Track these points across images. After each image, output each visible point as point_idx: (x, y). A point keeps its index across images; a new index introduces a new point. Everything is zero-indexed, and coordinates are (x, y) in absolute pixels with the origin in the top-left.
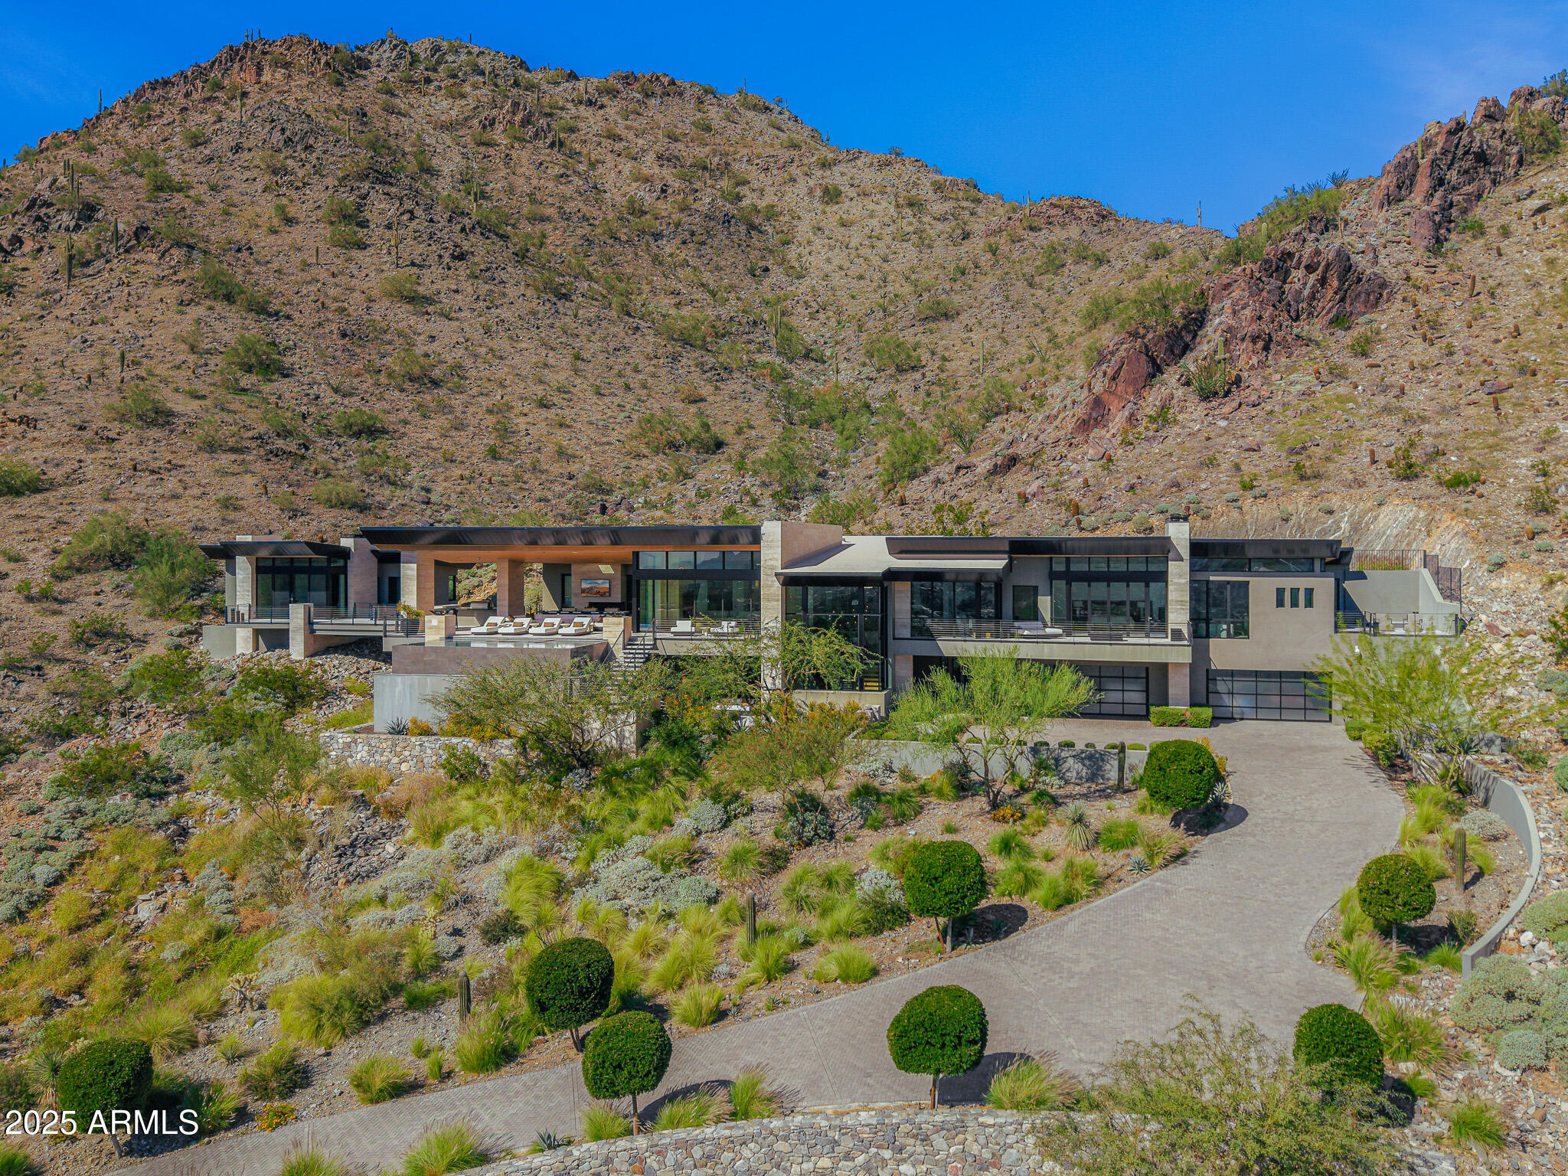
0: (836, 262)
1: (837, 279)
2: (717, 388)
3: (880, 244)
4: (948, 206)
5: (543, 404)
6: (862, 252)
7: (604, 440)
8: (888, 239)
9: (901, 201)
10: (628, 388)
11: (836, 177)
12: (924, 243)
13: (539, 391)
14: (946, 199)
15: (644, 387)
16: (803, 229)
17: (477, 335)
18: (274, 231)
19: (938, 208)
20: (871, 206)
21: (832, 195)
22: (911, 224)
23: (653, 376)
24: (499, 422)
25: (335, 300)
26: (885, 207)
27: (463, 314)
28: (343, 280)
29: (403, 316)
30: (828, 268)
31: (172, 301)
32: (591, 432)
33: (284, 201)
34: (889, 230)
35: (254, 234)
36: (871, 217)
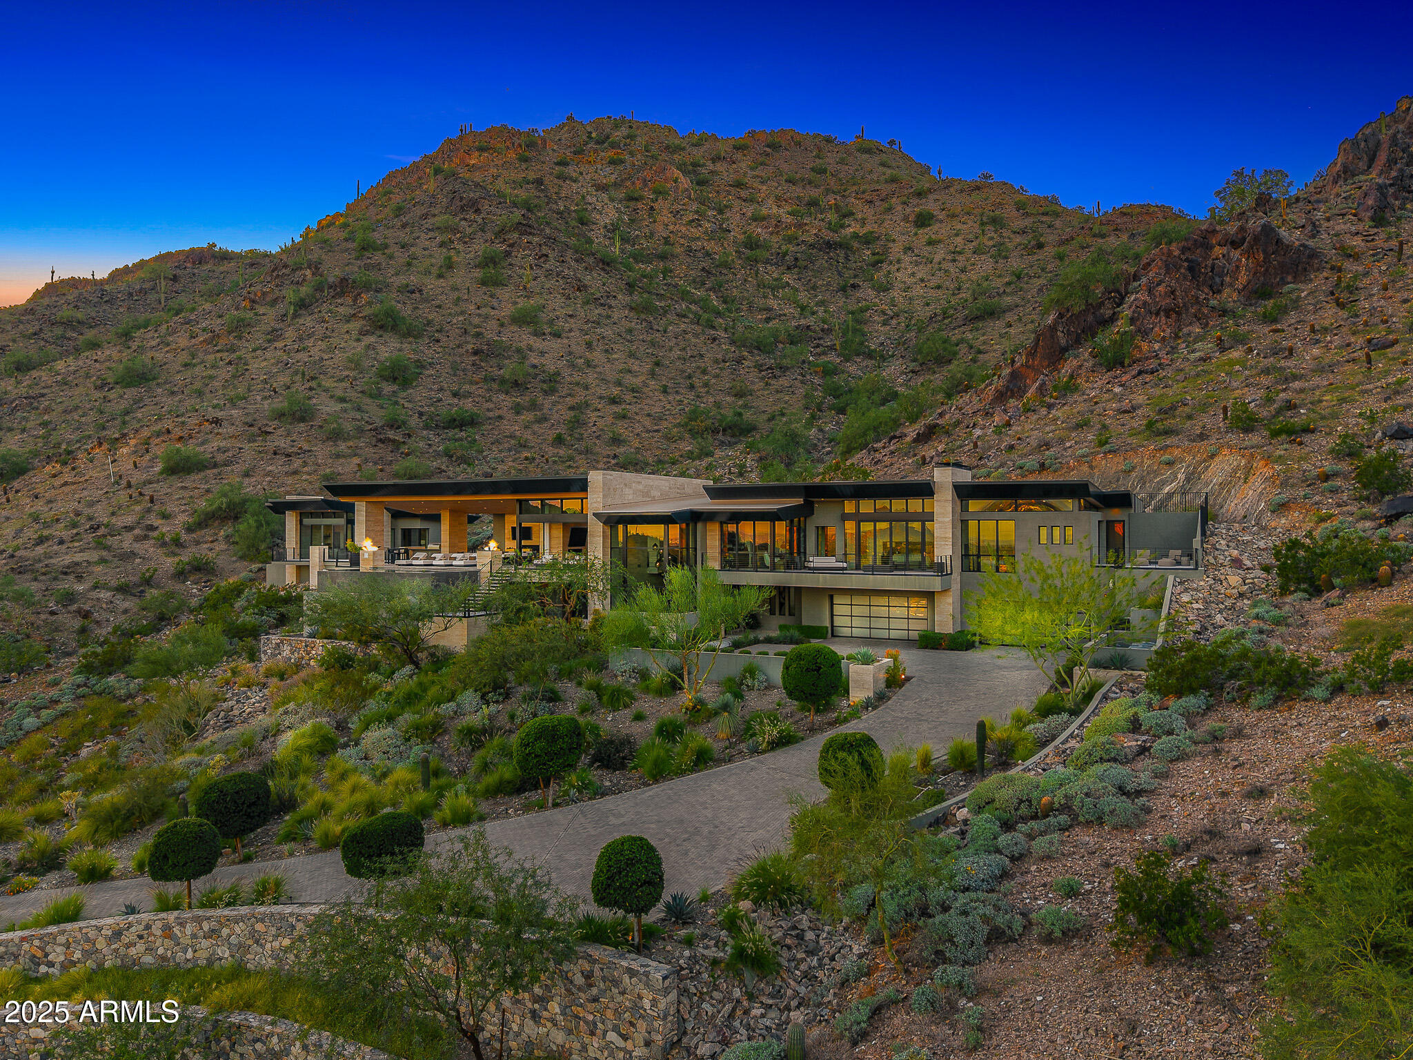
0: (919, 275)
1: (918, 291)
2: (767, 384)
3: (960, 258)
4: (1028, 222)
5: (614, 401)
6: (944, 266)
7: (656, 428)
8: (969, 254)
9: (985, 219)
10: (692, 387)
11: (930, 205)
12: (1001, 253)
13: (616, 391)
14: (1027, 215)
15: (706, 385)
16: (896, 249)
17: (579, 349)
18: (440, 276)
19: (1019, 224)
20: (959, 226)
21: (923, 220)
22: (992, 238)
23: (717, 376)
24: (575, 416)
25: (476, 327)
26: (969, 226)
27: (572, 334)
28: (483, 311)
29: (524, 338)
30: (910, 281)
31: (355, 334)
32: (647, 422)
33: (452, 253)
34: (971, 246)
35: (426, 280)
36: (957, 235)
